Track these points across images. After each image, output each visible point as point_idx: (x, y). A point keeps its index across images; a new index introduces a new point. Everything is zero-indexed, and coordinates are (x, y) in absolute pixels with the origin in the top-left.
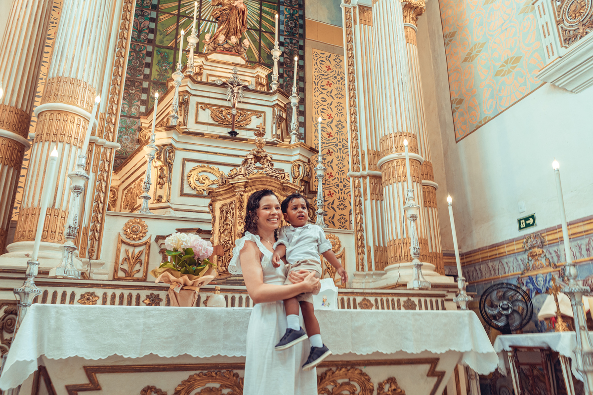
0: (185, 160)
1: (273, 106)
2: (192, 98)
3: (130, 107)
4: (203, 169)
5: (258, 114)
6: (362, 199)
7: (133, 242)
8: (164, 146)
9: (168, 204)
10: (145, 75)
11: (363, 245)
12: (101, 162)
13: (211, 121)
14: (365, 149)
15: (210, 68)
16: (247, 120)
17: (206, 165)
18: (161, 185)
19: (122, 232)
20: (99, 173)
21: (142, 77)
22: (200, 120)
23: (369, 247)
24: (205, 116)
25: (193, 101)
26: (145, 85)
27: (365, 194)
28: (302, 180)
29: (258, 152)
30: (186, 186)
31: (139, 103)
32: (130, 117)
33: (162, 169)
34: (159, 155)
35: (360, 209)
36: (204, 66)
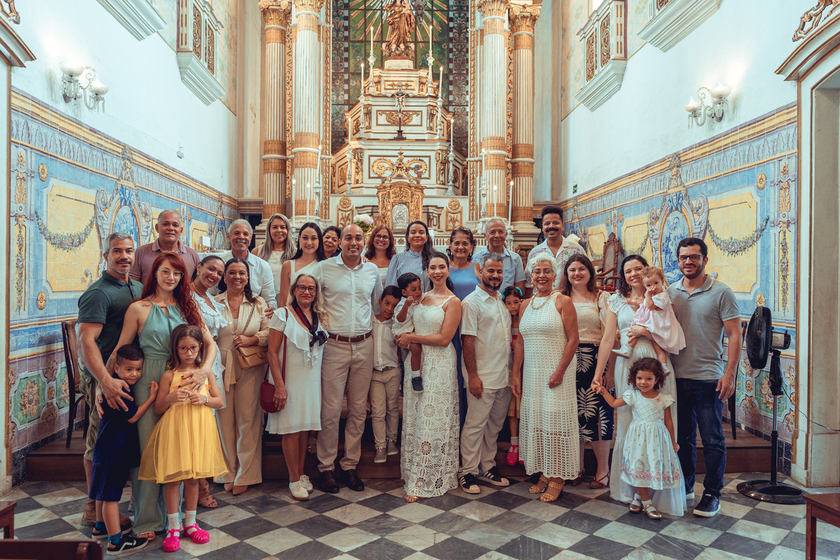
0: (370, 156)
1: (427, 106)
2: (373, 107)
3: (338, 96)
4: (381, 161)
5: (416, 113)
6: (475, 175)
7: (345, 209)
8: (357, 149)
9: (362, 185)
10: (345, 68)
11: (473, 205)
12: (324, 168)
13: (386, 123)
14: (478, 142)
15: (386, 75)
16: (409, 117)
17: (382, 158)
18: (358, 173)
19: (339, 205)
20: (324, 174)
21: (343, 70)
22: (379, 123)
23: (477, 206)
24: (383, 119)
25: (374, 109)
26: (346, 76)
27: (477, 173)
28: (441, 163)
30: (371, 172)
31: (343, 93)
32: (338, 104)
33: (357, 164)
34: (354, 156)
35: (474, 182)
36: (382, 75)
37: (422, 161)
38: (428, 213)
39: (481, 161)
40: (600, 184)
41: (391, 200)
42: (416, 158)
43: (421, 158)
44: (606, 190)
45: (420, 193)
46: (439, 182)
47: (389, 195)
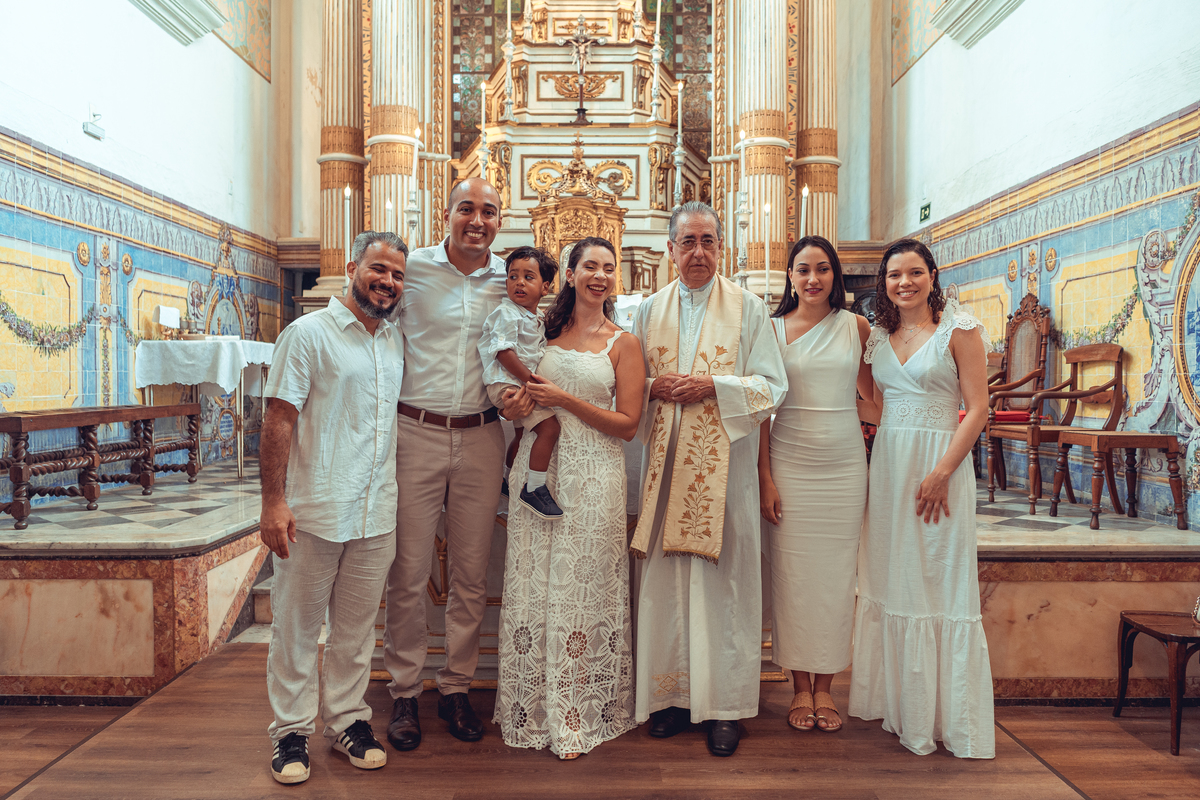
0: (524, 157)
1: (633, 62)
2: (530, 66)
3: (473, 58)
4: (544, 166)
5: (612, 75)
6: (724, 190)
8: (498, 143)
9: (509, 211)
10: (486, 7)
12: (434, 178)
13: (556, 95)
14: (731, 124)
15: (556, 8)
16: (600, 85)
17: (546, 160)
20: (434, 189)
21: (482, 11)
22: (542, 96)
23: (729, 249)
24: (549, 89)
25: (533, 70)
26: (488, 21)
27: (728, 184)
28: (660, 168)
29: (577, 165)
30: (526, 187)
31: (482, 51)
32: (474, 73)
33: (499, 171)
34: (494, 155)
35: (722, 203)
36: (548, 8)
37: (624, 165)
38: (633, 262)
39: (737, 162)
40: (990, 194)
41: (558, 236)
42: (610, 160)
43: (621, 160)
44: (1007, 204)
45: (616, 223)
46: (655, 205)
47: (553, 225)
